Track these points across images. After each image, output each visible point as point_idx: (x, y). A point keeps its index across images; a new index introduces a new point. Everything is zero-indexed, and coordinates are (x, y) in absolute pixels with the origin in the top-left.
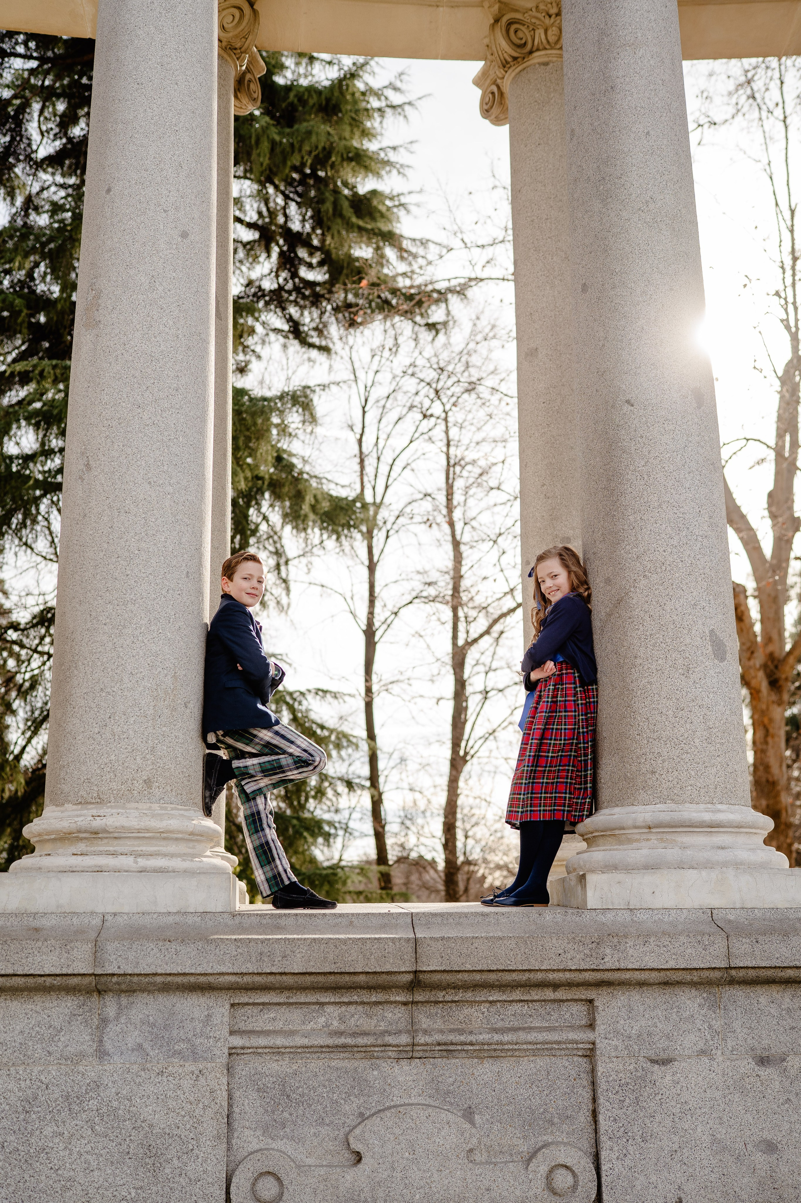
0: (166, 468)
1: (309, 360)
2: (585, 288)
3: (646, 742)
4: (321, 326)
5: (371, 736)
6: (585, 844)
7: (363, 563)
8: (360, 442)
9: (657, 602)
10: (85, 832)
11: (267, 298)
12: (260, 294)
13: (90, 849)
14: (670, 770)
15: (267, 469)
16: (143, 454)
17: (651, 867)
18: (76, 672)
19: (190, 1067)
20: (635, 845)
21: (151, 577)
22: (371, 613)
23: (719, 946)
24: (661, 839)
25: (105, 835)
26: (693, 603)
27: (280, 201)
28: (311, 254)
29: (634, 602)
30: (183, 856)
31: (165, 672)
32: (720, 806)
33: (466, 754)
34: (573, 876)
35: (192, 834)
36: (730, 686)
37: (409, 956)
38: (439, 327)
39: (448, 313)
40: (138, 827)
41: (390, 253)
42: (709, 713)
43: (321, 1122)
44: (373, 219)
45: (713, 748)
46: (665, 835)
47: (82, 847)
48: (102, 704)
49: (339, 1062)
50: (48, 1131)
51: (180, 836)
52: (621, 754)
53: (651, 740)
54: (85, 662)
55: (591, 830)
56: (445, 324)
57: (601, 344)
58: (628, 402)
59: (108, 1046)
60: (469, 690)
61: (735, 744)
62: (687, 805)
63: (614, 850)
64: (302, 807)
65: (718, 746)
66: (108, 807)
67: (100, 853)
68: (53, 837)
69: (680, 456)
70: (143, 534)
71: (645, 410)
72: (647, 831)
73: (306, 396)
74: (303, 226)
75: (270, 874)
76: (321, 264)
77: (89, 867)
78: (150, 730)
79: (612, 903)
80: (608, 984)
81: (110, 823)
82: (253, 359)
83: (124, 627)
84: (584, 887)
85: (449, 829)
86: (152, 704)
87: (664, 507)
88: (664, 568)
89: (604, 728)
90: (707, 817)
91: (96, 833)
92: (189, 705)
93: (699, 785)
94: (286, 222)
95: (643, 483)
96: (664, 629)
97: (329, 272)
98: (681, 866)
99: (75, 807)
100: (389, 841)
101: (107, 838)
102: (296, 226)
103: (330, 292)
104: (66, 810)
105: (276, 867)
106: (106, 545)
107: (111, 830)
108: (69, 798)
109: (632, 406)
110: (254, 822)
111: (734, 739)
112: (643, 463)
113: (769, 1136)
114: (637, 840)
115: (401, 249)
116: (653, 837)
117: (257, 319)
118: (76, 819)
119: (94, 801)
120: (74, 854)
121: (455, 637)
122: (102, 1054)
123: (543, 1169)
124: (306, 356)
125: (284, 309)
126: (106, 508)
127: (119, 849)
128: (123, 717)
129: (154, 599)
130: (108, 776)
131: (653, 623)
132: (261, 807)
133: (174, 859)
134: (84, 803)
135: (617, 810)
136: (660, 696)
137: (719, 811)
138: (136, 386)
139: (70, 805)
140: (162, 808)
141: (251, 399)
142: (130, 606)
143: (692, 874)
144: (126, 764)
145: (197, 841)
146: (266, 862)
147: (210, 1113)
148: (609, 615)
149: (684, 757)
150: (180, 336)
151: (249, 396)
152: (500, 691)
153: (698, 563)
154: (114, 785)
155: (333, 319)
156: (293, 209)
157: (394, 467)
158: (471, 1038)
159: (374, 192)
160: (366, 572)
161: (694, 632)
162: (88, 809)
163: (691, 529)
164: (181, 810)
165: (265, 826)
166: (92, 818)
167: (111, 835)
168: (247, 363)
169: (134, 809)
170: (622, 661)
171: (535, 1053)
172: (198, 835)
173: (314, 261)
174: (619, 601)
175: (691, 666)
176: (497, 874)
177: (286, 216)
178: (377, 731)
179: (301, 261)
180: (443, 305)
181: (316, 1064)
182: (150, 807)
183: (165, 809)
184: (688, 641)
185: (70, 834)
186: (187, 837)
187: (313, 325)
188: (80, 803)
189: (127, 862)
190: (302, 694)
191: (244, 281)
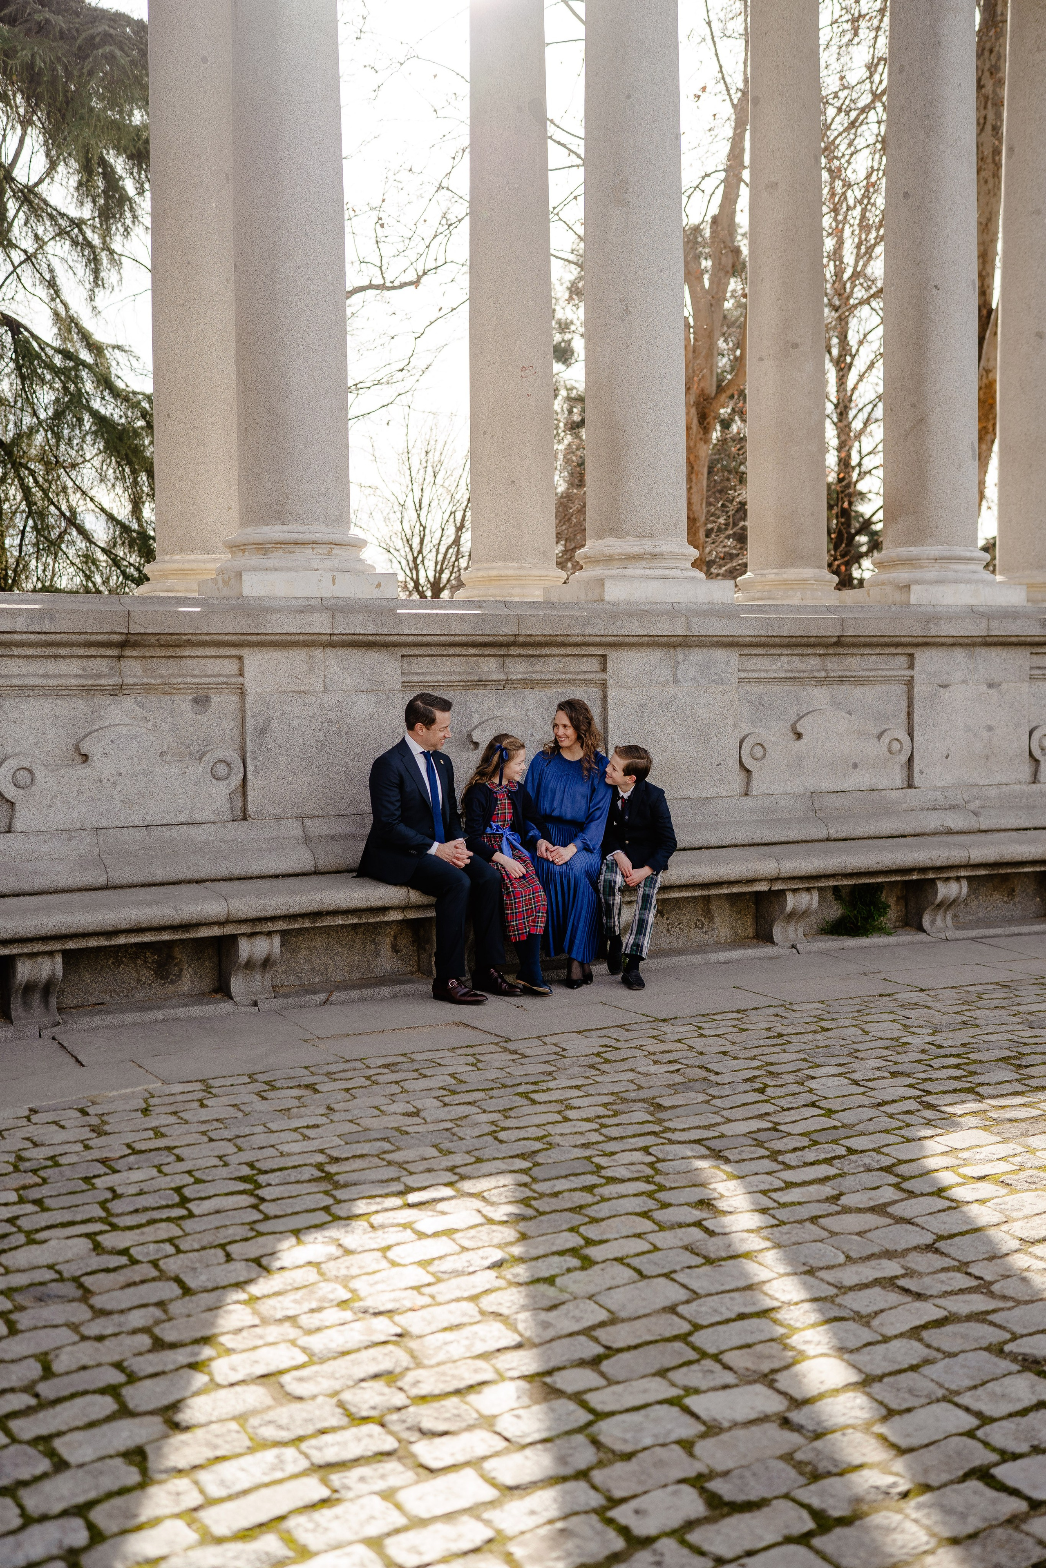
2: (906, 195)
3: (933, 509)
9: (946, 423)
10: (649, 554)
14: (947, 526)
17: (938, 582)
19: (720, 688)
23: (984, 625)
24: (943, 566)
25: (661, 557)
26: (965, 424)
29: (932, 421)
37: (839, 628)
40: (678, 552)
42: (968, 493)
43: (779, 719)
45: (969, 514)
46: (945, 564)
47: (644, 563)
49: (788, 687)
50: (652, 722)
51: (676, 557)
53: (936, 508)
57: (918, 241)
58: (936, 286)
59: (679, 677)
65: (971, 512)
66: (657, 540)
67: (661, 567)
68: (624, 557)
72: (933, 561)
79: (922, 601)
80: (926, 644)
88: (951, 401)
91: (655, 556)
93: (961, 536)
96: (949, 439)
99: (636, 539)
104: (630, 541)
106: (645, 369)
107: (664, 554)
108: (631, 534)
109: (938, 290)
113: (989, 723)
114: (926, 567)
116: (937, 565)
119: (648, 536)
120: (644, 568)
122: (676, 681)
123: (887, 741)
127: (670, 565)
130: (656, 521)
131: (942, 436)
134: (640, 537)
136: (943, 481)
143: (962, 586)
144: (665, 513)
147: (730, 713)
148: (913, 428)
153: (969, 399)
154: (659, 526)
158: (855, 674)
161: (964, 443)
162: (645, 541)
166: (651, 546)
169: (670, 541)
171: (882, 682)
174: (921, 420)
175: (962, 463)
181: (776, 688)
184: (961, 449)
185: (637, 555)
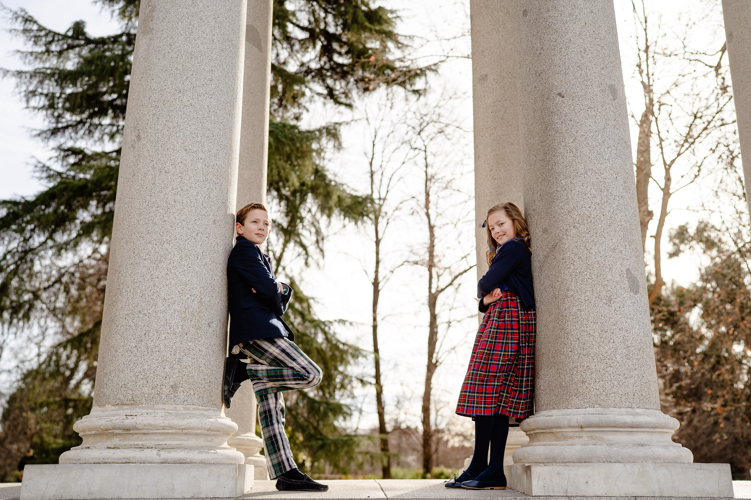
0: (199, 139)
1: (339, 112)
2: (525, 13)
3: (577, 357)
4: (347, 91)
5: (376, 350)
6: (527, 439)
7: (371, 240)
8: (371, 164)
9: (585, 247)
10: (119, 428)
11: (313, 74)
12: (309, 71)
13: (122, 443)
14: (597, 380)
15: (310, 178)
16: (181, 128)
17: (583, 461)
18: (120, 298)
20: (570, 441)
21: (184, 223)
22: (377, 272)
24: (591, 437)
25: (135, 432)
26: (612, 247)
27: (322, 15)
28: (341, 47)
29: (567, 246)
30: (200, 449)
31: (193, 298)
32: (638, 410)
33: (437, 361)
34: (519, 466)
35: (209, 430)
36: (643, 313)
38: (421, 92)
39: (427, 83)
40: (163, 425)
41: (390, 45)
42: (627, 335)
44: (380, 23)
45: (631, 363)
46: (594, 433)
47: (116, 441)
48: (140, 323)
51: (199, 431)
52: (556, 367)
53: (581, 356)
54: (128, 289)
55: (533, 428)
56: (425, 90)
57: (538, 52)
58: (560, 94)
60: (439, 321)
61: (648, 360)
62: (611, 409)
63: (552, 445)
64: (332, 395)
65: (635, 361)
66: (140, 408)
67: (130, 447)
68: (93, 432)
69: (600, 135)
70: (179, 189)
71: (573, 100)
72: (579, 430)
73: (335, 129)
74: (337, 30)
75: (276, 461)
76: (347, 53)
77: (119, 459)
78: (178, 344)
79: (553, 491)
81: (140, 421)
82: (305, 112)
83: (160, 262)
84: (529, 477)
85: (426, 410)
86: (181, 323)
87: (589, 174)
88: (589, 220)
89: (543, 346)
90: (629, 419)
91: (128, 430)
92: (212, 325)
93: (621, 393)
94: (325, 27)
95: (572, 155)
96: (591, 268)
97: (352, 57)
98: (609, 460)
99: (113, 408)
100: (387, 418)
101: (137, 434)
102: (331, 29)
103: (353, 70)
104: (106, 410)
105: (281, 456)
106: (149, 198)
107: (140, 427)
108: (110, 400)
109: (563, 97)
110: (266, 418)
111: (647, 356)
112: (572, 140)
114: (571, 438)
115: (397, 42)
116: (584, 435)
117: (306, 87)
118: (112, 418)
119: (129, 403)
120: (108, 448)
121: (430, 288)
124: (337, 110)
125: (324, 81)
126: (150, 169)
127: (147, 443)
128: (156, 334)
129: (186, 240)
130: (141, 383)
131: (582, 263)
132: (272, 406)
133: (192, 452)
134: (121, 404)
135: (554, 412)
136: (588, 321)
137: (638, 414)
138: (178, 76)
139: (110, 406)
140: (185, 409)
141: (300, 132)
142: (166, 246)
143: (618, 467)
144: (157, 373)
145: (215, 435)
146: (273, 451)
148: (546, 257)
149: (608, 370)
150: (215, 41)
151: (298, 129)
152: (459, 321)
153: (616, 217)
154: (146, 390)
155: (355, 86)
156: (330, 18)
157: (392, 180)
159: (380, 8)
160: (374, 245)
161: (614, 270)
162: (123, 410)
163: (610, 191)
164: (202, 410)
165: (275, 421)
166: (125, 417)
167: (141, 432)
168: (301, 114)
169: (161, 409)
170: (557, 293)
172: (215, 431)
173: (343, 51)
174: (554, 247)
175: (612, 297)
176: (457, 439)
177: (326, 24)
178: (379, 346)
179: (335, 51)
180: (423, 78)
182: (176, 408)
183: (188, 409)
184: (610, 277)
185: (107, 430)
186: (206, 432)
187: (342, 91)
188: (118, 404)
189: (151, 454)
190: (331, 322)
191: (299, 63)
